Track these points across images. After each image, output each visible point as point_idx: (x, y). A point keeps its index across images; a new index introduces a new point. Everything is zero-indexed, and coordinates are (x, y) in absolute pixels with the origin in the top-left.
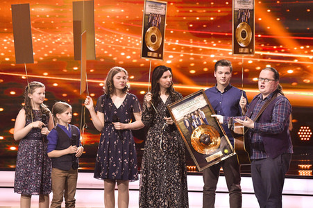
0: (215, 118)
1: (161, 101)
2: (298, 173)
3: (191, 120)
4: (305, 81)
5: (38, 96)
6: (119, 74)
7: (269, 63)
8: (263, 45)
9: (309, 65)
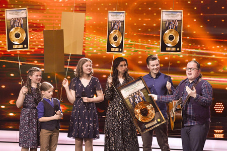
0: (150, 96)
1: (119, 82)
2: (214, 136)
3: (134, 98)
4: (219, 70)
5: (36, 77)
6: (86, 63)
7: (194, 57)
8: (190, 45)
9: (222, 59)
